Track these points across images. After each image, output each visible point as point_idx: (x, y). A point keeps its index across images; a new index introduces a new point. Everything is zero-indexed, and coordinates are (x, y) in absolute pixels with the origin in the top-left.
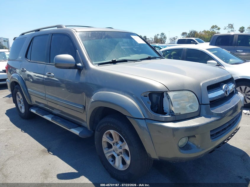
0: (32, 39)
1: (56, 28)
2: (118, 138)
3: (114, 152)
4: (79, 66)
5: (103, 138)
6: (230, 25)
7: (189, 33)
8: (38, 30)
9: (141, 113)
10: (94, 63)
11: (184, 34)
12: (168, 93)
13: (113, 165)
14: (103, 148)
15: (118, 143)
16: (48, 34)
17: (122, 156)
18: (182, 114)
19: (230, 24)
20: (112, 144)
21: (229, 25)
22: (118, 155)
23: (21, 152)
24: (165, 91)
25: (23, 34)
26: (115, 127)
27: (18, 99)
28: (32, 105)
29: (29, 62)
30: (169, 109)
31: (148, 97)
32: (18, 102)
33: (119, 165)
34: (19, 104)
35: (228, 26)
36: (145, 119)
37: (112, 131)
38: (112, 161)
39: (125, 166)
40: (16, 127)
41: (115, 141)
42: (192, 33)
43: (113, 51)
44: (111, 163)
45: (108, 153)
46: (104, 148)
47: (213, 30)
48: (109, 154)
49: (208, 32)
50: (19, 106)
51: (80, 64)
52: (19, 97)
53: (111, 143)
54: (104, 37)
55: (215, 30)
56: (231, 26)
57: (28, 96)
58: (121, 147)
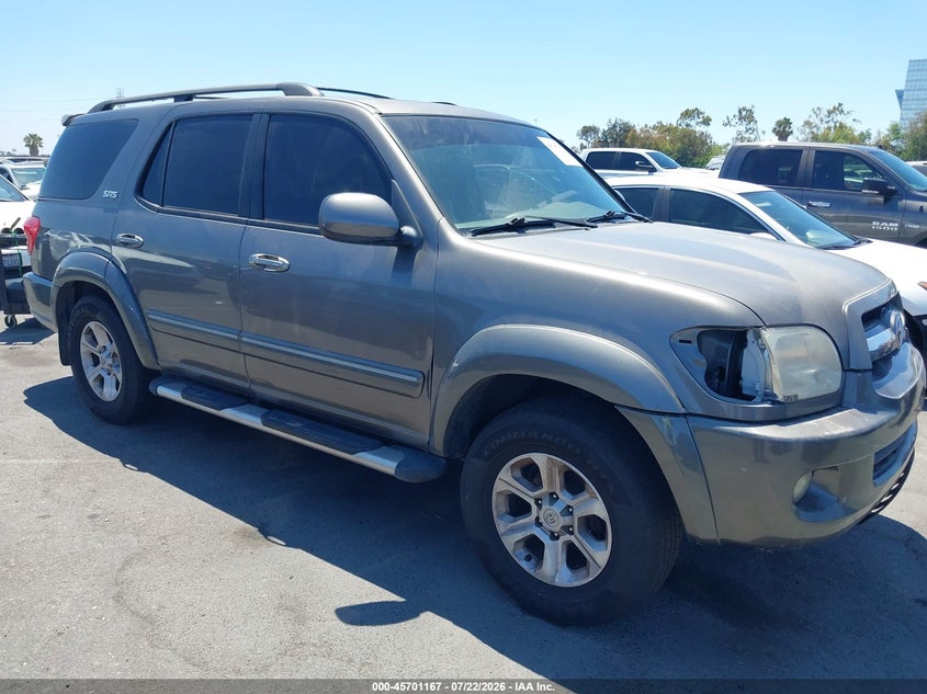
0: (170, 126)
1: (280, 94)
2: (558, 480)
3: (538, 529)
4: (408, 237)
5: (497, 480)
6: (744, 113)
7: (606, 129)
8: (189, 97)
9: (673, 395)
10: (458, 226)
11: (587, 131)
12: (763, 332)
13: (531, 572)
14: (495, 514)
15: (558, 498)
16: (251, 115)
17: (572, 538)
18: (801, 401)
19: (744, 109)
20: (532, 502)
21: (740, 112)
22: (554, 537)
23: (164, 537)
24: (751, 327)
25: (108, 106)
26: (561, 441)
27: (85, 347)
28: (159, 371)
29: (158, 211)
30: (762, 382)
31: (695, 344)
32: (86, 361)
33: (557, 571)
34: (87, 367)
35: (737, 114)
36: (685, 415)
37: (540, 459)
38: (528, 558)
39: (583, 572)
40: (93, 450)
41: (545, 488)
42: (618, 129)
43: (505, 186)
44: (524, 565)
45: (513, 530)
46: (498, 516)
47: (688, 125)
48: (520, 536)
49: (670, 129)
50: (91, 374)
51: (408, 230)
52: (94, 341)
53: (528, 496)
54: (467, 136)
55: (693, 123)
56: (746, 116)
57: (147, 337)
58: (568, 511)
